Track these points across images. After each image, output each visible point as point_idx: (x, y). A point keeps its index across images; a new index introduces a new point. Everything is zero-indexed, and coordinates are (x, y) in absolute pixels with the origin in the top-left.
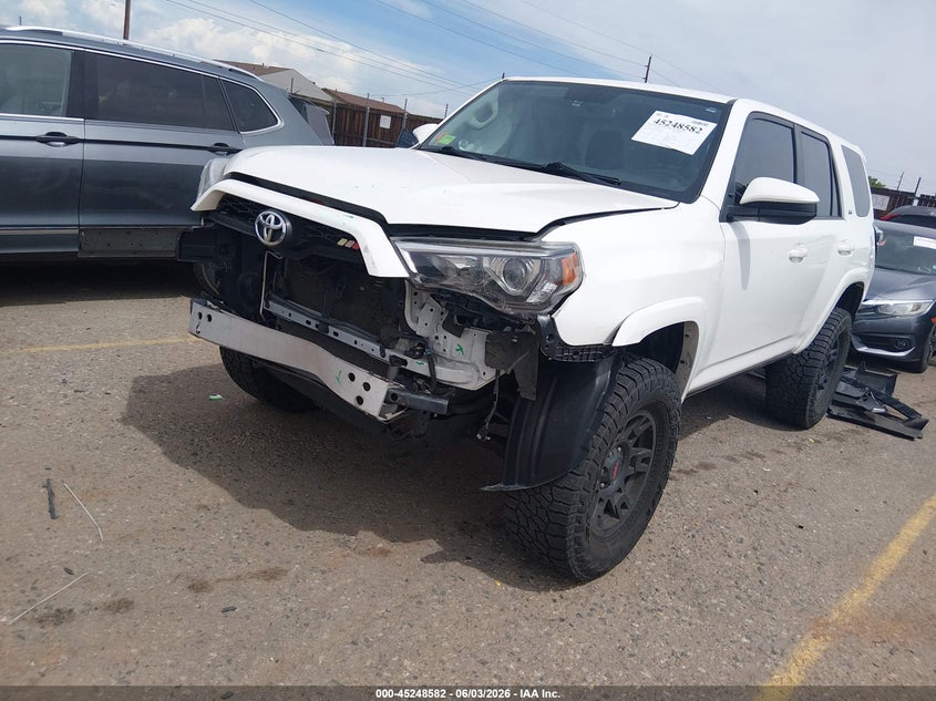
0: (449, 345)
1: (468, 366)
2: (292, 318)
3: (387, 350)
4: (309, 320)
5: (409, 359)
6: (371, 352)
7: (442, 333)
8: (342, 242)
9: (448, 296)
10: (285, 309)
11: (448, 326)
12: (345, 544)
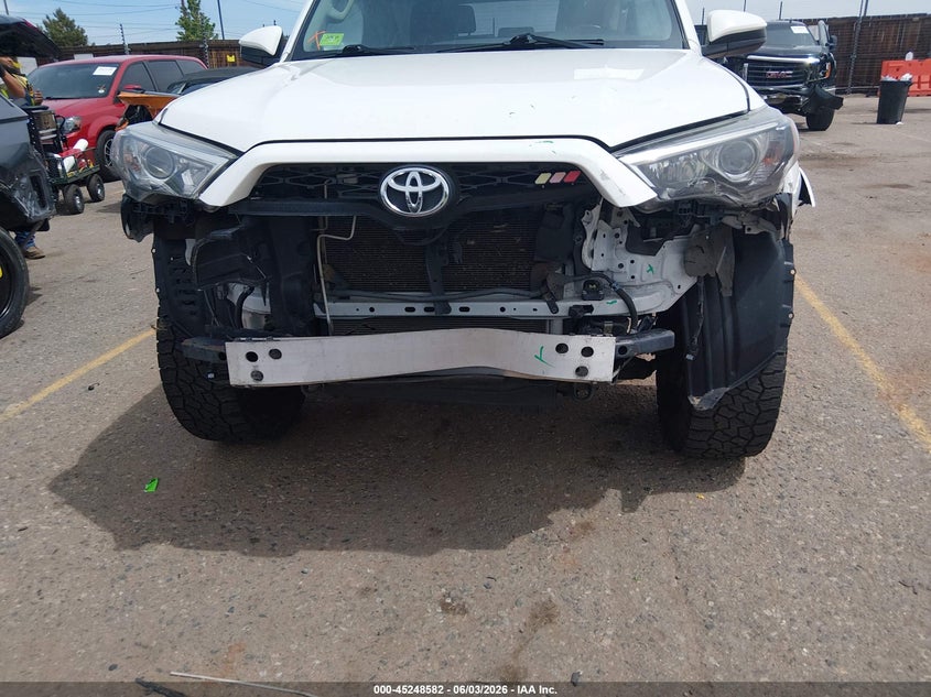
0: (639, 269)
1: (658, 287)
2: (375, 313)
3: (559, 304)
4: (410, 305)
5: (594, 303)
6: (534, 313)
7: (626, 258)
8: (542, 179)
9: (689, 206)
10: (358, 305)
11: (631, 247)
12: (547, 541)
